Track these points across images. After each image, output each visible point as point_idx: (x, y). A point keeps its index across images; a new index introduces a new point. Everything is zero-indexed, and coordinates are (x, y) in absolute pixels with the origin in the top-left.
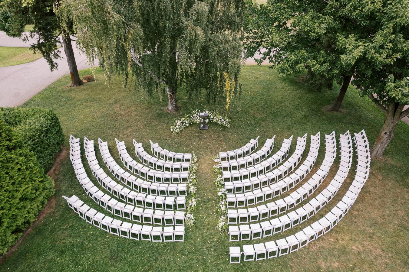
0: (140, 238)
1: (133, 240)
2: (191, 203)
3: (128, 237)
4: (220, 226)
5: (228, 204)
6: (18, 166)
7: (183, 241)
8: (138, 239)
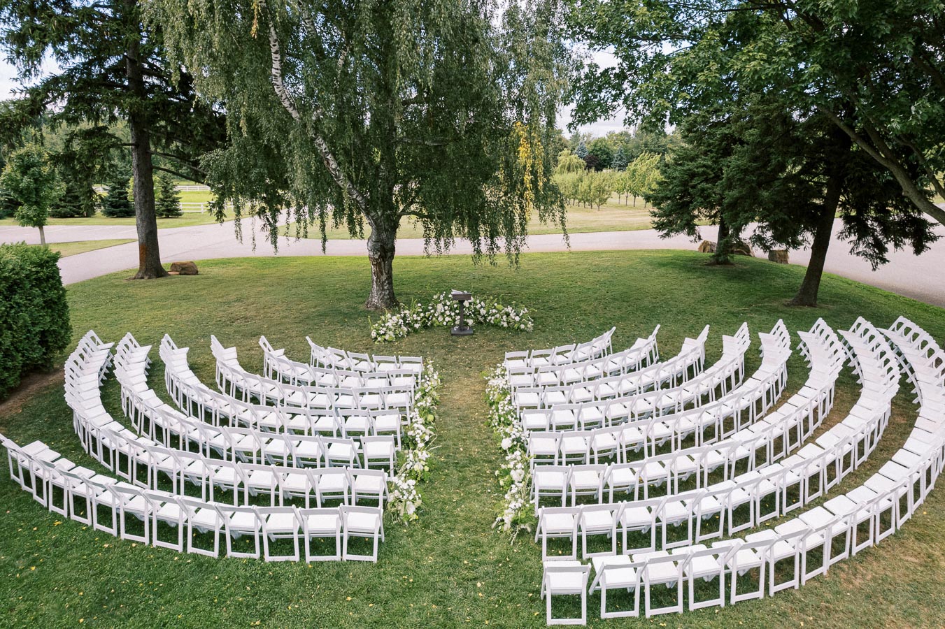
1: (194, 554)
3: (178, 547)
4: (508, 519)
7: (374, 558)
8: (215, 554)
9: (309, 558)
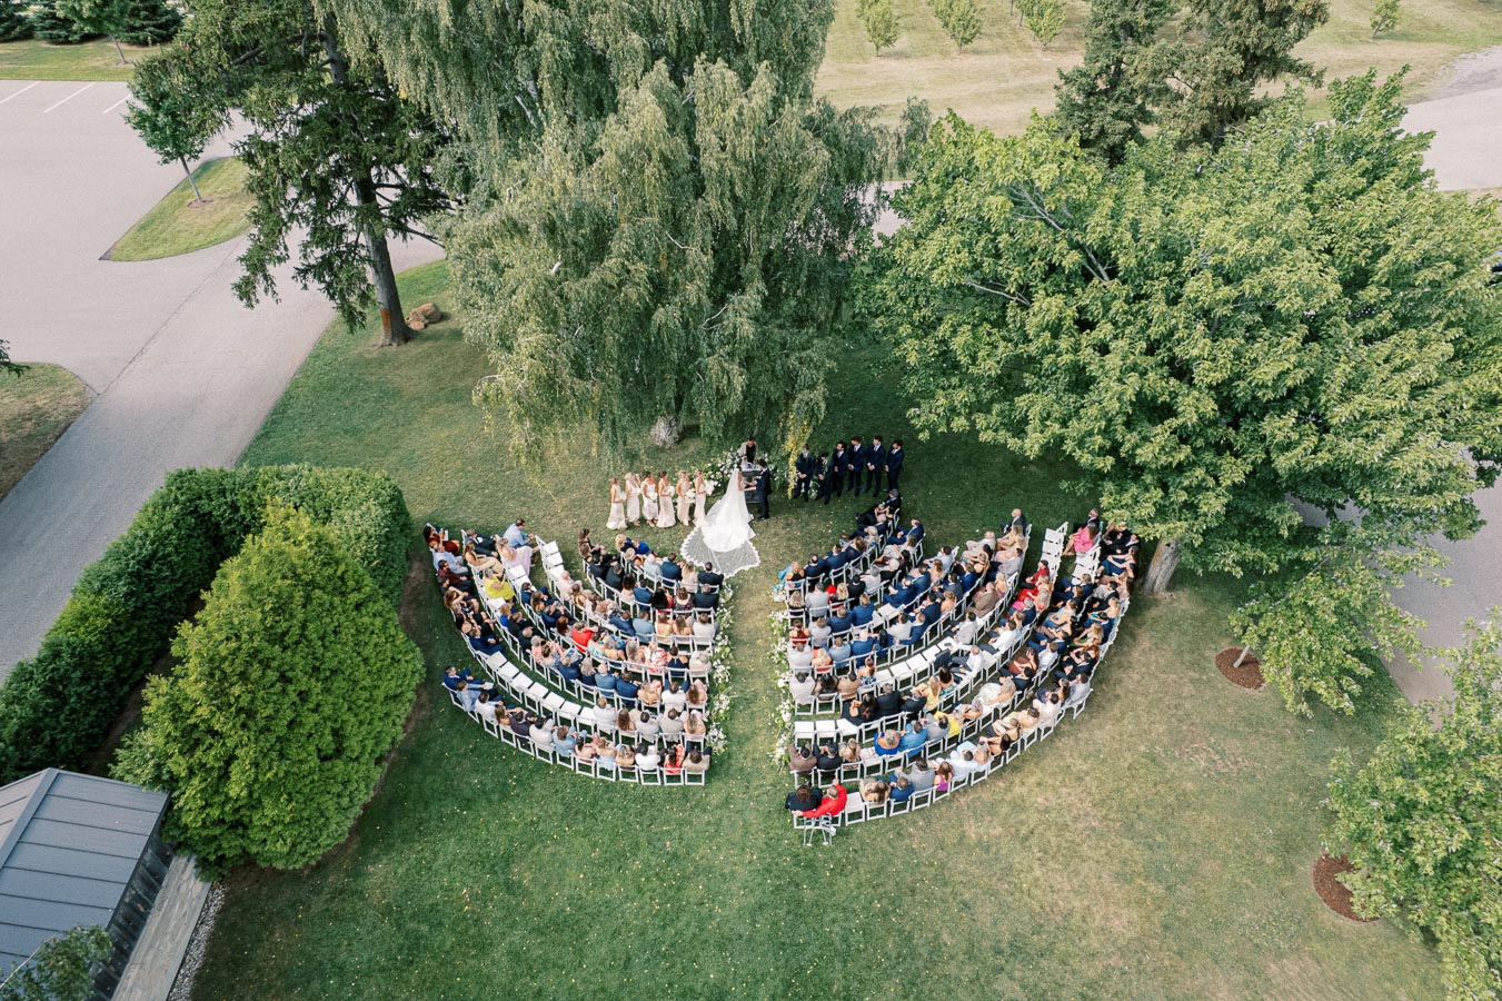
0: (617, 778)
1: (602, 780)
2: (717, 704)
3: (593, 775)
4: (778, 756)
5: (796, 707)
7: (702, 784)
8: (614, 780)
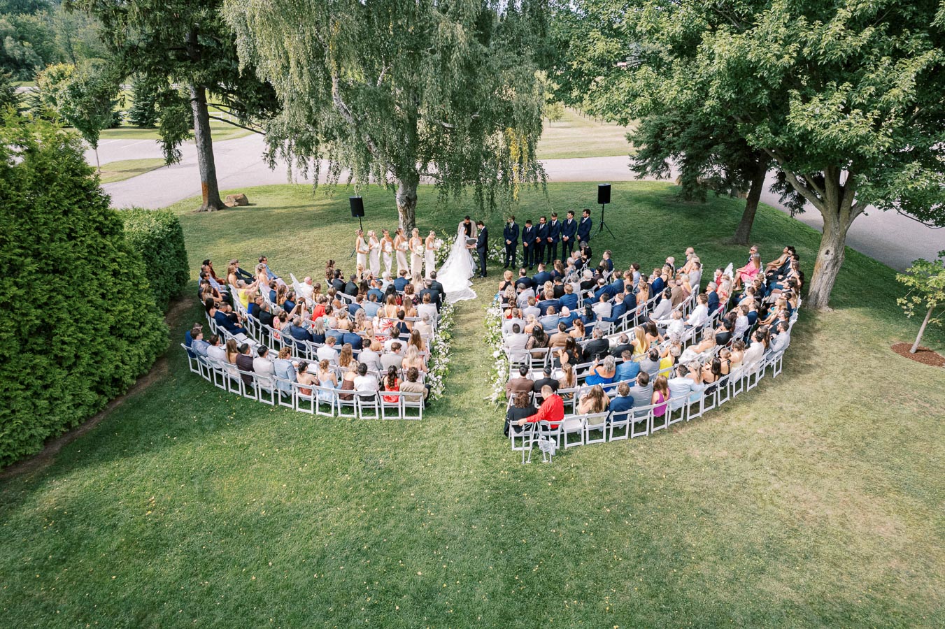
6: (115, 266)
7: (420, 418)
8: (332, 415)
9: (384, 418)
